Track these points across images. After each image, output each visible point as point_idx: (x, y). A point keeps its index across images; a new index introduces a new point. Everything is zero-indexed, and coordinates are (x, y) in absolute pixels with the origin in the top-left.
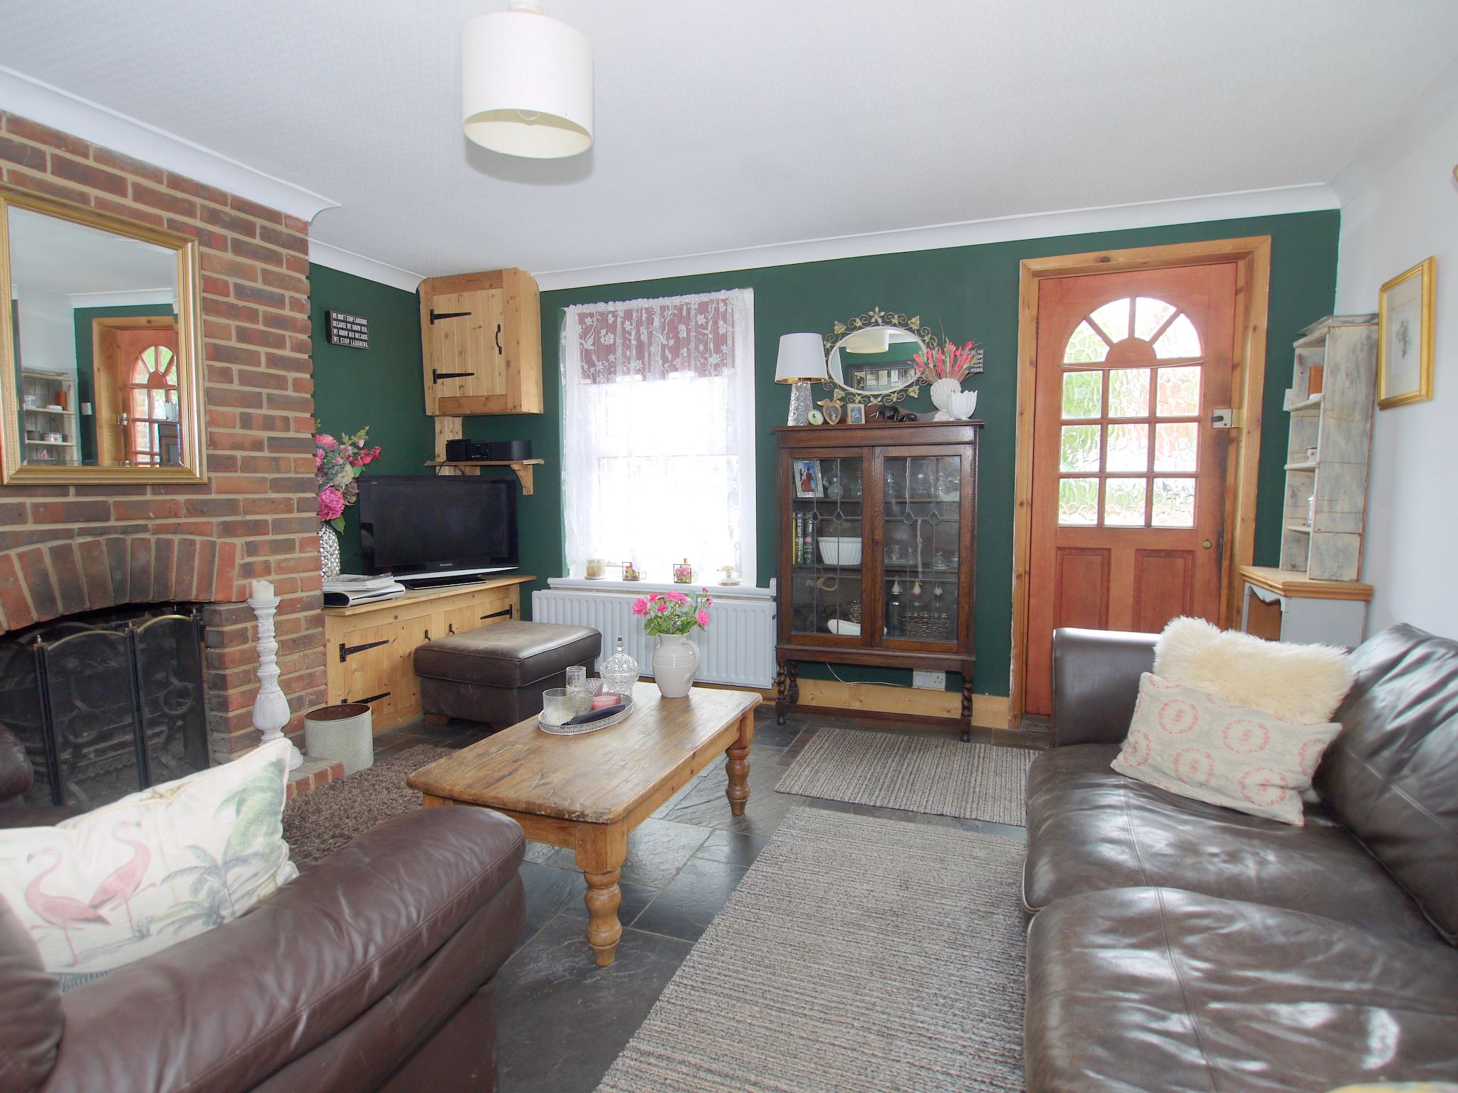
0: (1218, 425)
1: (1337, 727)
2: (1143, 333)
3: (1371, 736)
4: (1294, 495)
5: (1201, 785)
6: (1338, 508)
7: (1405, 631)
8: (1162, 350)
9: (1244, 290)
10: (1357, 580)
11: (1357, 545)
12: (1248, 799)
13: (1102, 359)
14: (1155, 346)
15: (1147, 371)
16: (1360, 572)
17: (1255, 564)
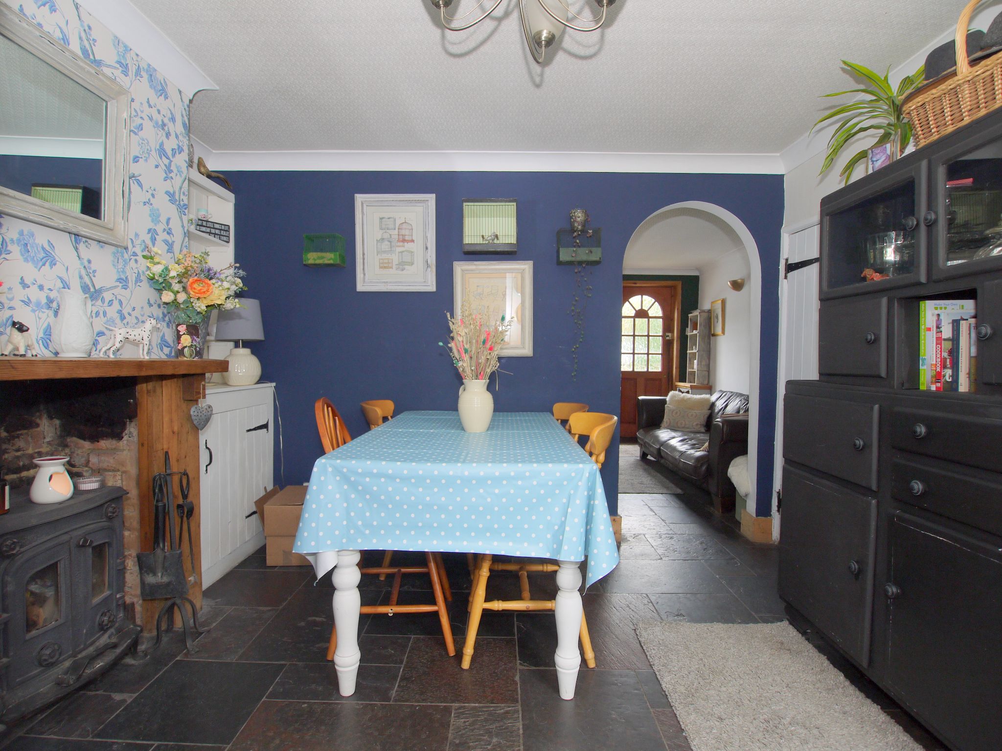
0: (668, 338)
1: (710, 411)
2: (645, 308)
3: (716, 411)
4: (690, 360)
5: (683, 428)
6: (703, 364)
7: (721, 391)
8: (651, 313)
9: (673, 296)
10: (708, 384)
11: (707, 374)
12: (694, 428)
13: (633, 315)
14: (649, 312)
15: (647, 319)
16: (708, 382)
17: (680, 382)
